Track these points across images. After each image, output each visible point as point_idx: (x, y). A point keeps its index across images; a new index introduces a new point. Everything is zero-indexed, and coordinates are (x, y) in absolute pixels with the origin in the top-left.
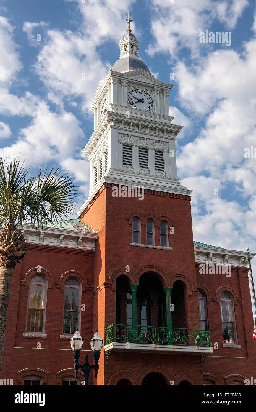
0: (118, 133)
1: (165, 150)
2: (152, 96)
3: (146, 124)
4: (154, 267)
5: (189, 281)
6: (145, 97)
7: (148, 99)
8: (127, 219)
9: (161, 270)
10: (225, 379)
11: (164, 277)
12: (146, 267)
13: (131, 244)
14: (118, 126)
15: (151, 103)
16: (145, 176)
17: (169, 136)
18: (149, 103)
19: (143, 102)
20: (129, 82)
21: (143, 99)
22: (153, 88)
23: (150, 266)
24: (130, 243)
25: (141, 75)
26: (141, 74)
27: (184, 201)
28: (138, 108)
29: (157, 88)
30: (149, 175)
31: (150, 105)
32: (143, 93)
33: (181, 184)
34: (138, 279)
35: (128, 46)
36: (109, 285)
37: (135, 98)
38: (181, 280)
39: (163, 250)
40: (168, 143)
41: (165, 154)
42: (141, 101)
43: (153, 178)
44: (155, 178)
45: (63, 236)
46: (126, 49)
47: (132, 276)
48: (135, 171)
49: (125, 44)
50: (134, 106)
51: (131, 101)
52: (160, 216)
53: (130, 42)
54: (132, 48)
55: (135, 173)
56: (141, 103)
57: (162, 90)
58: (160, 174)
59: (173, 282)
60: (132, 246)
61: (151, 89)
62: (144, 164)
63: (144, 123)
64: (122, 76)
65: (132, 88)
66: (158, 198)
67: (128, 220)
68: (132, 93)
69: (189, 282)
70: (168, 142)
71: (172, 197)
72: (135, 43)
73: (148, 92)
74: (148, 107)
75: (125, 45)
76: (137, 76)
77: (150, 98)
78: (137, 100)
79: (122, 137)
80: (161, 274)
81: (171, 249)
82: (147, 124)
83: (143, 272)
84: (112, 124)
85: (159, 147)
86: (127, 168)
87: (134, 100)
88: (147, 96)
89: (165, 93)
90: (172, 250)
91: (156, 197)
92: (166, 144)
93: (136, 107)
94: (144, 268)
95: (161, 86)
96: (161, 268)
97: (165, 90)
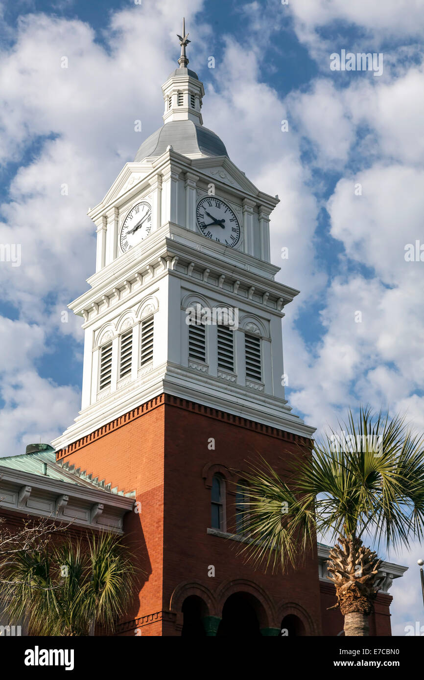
0: (182, 287)
1: (263, 335)
2: (239, 216)
3: (233, 275)
4: (250, 583)
5: (310, 617)
6: (227, 217)
7: (231, 220)
8: (203, 476)
9: (261, 591)
11: (266, 606)
12: (236, 582)
13: (210, 531)
14: (182, 271)
15: (238, 230)
16: (229, 385)
17: (271, 306)
18: (233, 230)
19: (223, 227)
20: (201, 180)
21: (223, 221)
22: (242, 199)
23: (243, 582)
24: (208, 529)
25: (221, 169)
26: (222, 166)
27: (300, 448)
28: (214, 238)
29: (250, 201)
30: (233, 384)
31: (235, 235)
32: (223, 208)
33: (294, 412)
34: (220, 607)
35: (186, 98)
36: (171, 616)
37: (208, 214)
38: (296, 614)
40: (269, 321)
41: (262, 343)
42: (219, 223)
43: (244, 392)
44: (248, 393)
45: (68, 499)
46: (180, 103)
47: (210, 598)
48: (210, 373)
49: (179, 91)
50: (206, 231)
51: (201, 220)
53: (191, 89)
54: (192, 103)
55: (211, 378)
56: (219, 228)
57: (258, 206)
58: (253, 385)
59: (282, 617)
60: (211, 535)
61: (238, 201)
62: (226, 362)
63: (231, 274)
64: (190, 165)
65: (204, 194)
66: (258, 436)
67: (205, 479)
68: (204, 205)
69: (310, 620)
70: (269, 318)
71: (282, 438)
73: (233, 207)
74: (232, 238)
75: (179, 94)
76: (215, 170)
77: (235, 219)
78: (212, 221)
79: (188, 297)
80: (261, 599)
82: (235, 276)
83: (230, 593)
84: (171, 265)
85: (252, 327)
86: (196, 365)
87: (208, 220)
88: (230, 215)
89: (262, 214)
91: (254, 434)
92: (265, 322)
93: (210, 234)
94: (232, 584)
95: (257, 197)
96: (261, 586)
97: (264, 208)
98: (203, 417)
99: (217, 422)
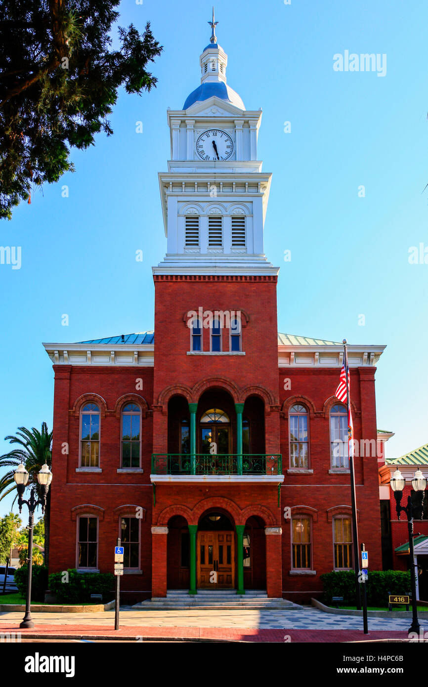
0: (178, 202)
1: (247, 214)
2: (232, 135)
4: (219, 380)
5: (268, 393)
6: (222, 140)
7: (226, 141)
8: (184, 320)
9: (228, 383)
10: (327, 512)
11: (232, 392)
12: (209, 381)
13: (188, 353)
14: (178, 191)
15: (231, 147)
16: (216, 256)
17: (252, 192)
18: (228, 147)
22: (233, 122)
25: (214, 107)
26: (214, 105)
27: (266, 284)
28: (211, 159)
29: (239, 121)
30: (222, 254)
31: (229, 150)
32: (219, 134)
33: (267, 261)
34: (197, 397)
35: (208, 66)
36: (159, 408)
38: (257, 393)
39: (234, 356)
40: (252, 202)
41: (247, 220)
43: (226, 258)
46: (206, 71)
47: (188, 394)
48: (202, 252)
50: (205, 156)
51: (200, 150)
55: (202, 256)
57: (247, 122)
58: (239, 250)
59: (245, 397)
60: (189, 355)
61: (231, 125)
62: (216, 240)
63: (214, 180)
64: (186, 115)
65: (203, 131)
66: (229, 285)
67: (185, 322)
68: (203, 138)
69: (268, 395)
70: (252, 200)
71: (249, 281)
73: (227, 130)
74: (226, 153)
75: (205, 65)
76: (208, 110)
77: (229, 138)
79: (184, 207)
80: (228, 388)
81: (244, 353)
82: (217, 180)
83: (205, 388)
85: (238, 211)
86: (192, 250)
87: (206, 148)
88: (225, 138)
89: (251, 127)
90: (245, 354)
91: (225, 284)
92: (248, 205)
93: (208, 157)
94: (205, 382)
95: (243, 116)
96: (228, 380)
97: (251, 121)
98: (184, 283)
99: (196, 284)
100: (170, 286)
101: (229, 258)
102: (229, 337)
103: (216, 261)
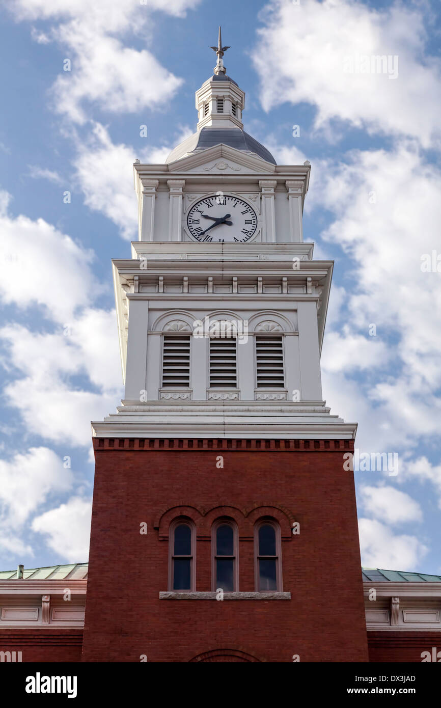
0: (150, 310)
1: (286, 330)
2: (255, 205)
4: (232, 653)
6: (236, 212)
7: (243, 213)
8: (155, 526)
9: (252, 660)
12: (208, 655)
13: (162, 594)
14: (150, 292)
15: (254, 222)
16: (224, 405)
17: (297, 292)
18: (247, 222)
19: (230, 224)
20: (188, 183)
22: (257, 183)
23: (219, 653)
24: (160, 592)
25: (221, 160)
26: (222, 157)
27: (330, 455)
28: (216, 239)
29: (266, 182)
30: (238, 402)
31: (249, 227)
32: (231, 203)
33: (331, 414)
35: (211, 106)
37: (206, 217)
39: (263, 600)
40: (296, 311)
41: (286, 341)
42: (224, 221)
43: (246, 408)
48: (195, 398)
49: (204, 102)
50: (203, 237)
51: (195, 226)
52: (256, 506)
54: (220, 108)
55: (194, 404)
56: (225, 227)
57: (282, 183)
58: (268, 395)
60: (164, 599)
61: (254, 188)
62: (224, 377)
63: (221, 272)
64: (168, 171)
65: (199, 196)
66: (253, 457)
67: (158, 529)
68: (200, 208)
70: (295, 308)
71: (294, 449)
72: (228, 94)
73: (245, 197)
74: (244, 231)
76: (209, 165)
77: (250, 209)
78: (213, 222)
79: (161, 319)
81: (287, 595)
82: (228, 273)
84: (132, 290)
85: (267, 326)
87: (205, 224)
88: (241, 207)
89: (290, 191)
90: (290, 597)
91: (244, 455)
92: (290, 314)
93: (210, 238)
95: (276, 173)
96: (253, 654)
97: (290, 182)
98: (158, 454)
99: (182, 455)
100: (127, 459)
101: (251, 408)
102: (253, 560)
103: (226, 414)
